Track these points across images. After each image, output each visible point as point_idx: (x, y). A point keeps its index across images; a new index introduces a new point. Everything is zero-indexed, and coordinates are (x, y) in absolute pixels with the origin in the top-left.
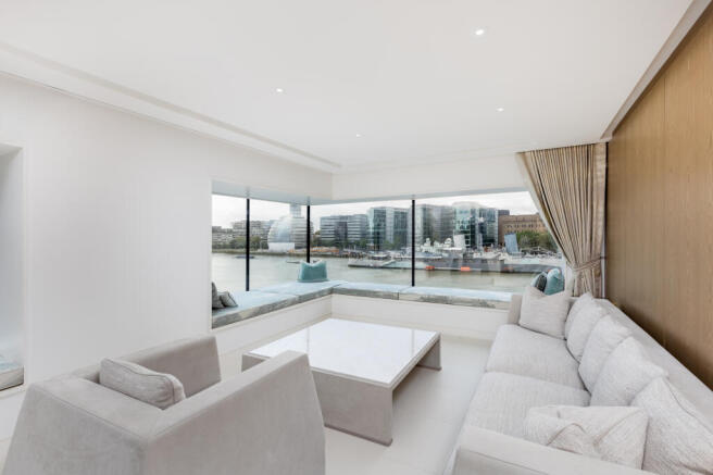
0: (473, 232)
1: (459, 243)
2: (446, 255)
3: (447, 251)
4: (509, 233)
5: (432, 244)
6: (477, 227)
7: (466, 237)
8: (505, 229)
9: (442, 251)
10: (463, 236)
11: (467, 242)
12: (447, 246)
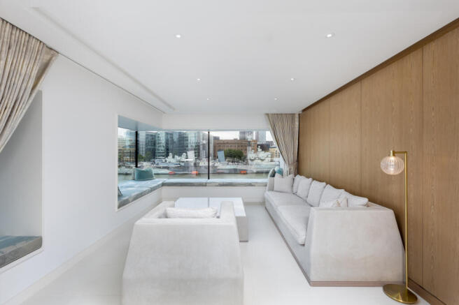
0: (199, 149)
1: (191, 157)
2: (183, 164)
3: (183, 162)
4: (220, 150)
5: (173, 157)
6: (201, 146)
7: (195, 153)
8: (217, 148)
9: (180, 161)
10: (193, 152)
11: (195, 156)
12: (183, 158)
